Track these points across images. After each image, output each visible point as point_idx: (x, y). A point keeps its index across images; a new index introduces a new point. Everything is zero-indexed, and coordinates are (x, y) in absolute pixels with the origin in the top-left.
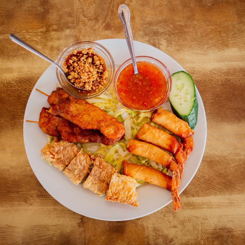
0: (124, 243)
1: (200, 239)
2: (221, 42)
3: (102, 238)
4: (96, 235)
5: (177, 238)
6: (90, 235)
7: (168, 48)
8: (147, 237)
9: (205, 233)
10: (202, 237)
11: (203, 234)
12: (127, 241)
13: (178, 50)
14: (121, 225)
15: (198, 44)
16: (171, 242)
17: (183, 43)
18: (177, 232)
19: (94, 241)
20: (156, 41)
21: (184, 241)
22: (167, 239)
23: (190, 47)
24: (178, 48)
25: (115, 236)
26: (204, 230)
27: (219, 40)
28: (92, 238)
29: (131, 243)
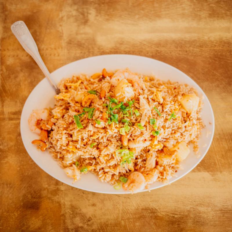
0: (38, 220)
1: (120, 219)
2: (153, 12)
3: (15, 215)
4: (9, 210)
5: (95, 217)
6: (2, 210)
7: (97, 18)
8: (63, 215)
9: (126, 212)
10: (122, 217)
11: (124, 214)
12: (41, 219)
13: (107, 20)
14: (36, 201)
15: (129, 14)
16: (89, 221)
17: (113, 13)
18: (96, 210)
19: (7, 217)
20: (85, 10)
21: (102, 221)
22: (84, 218)
23: (120, 16)
24: (107, 17)
25: (30, 212)
26: (125, 209)
27: (151, 11)
28: (5, 213)
29: (45, 221)
